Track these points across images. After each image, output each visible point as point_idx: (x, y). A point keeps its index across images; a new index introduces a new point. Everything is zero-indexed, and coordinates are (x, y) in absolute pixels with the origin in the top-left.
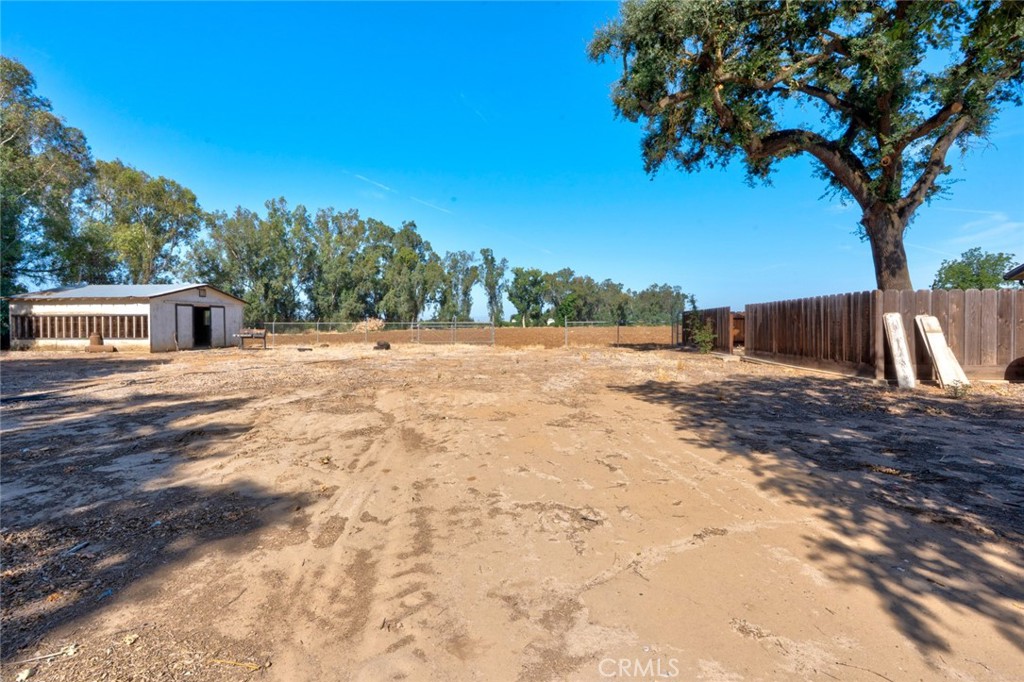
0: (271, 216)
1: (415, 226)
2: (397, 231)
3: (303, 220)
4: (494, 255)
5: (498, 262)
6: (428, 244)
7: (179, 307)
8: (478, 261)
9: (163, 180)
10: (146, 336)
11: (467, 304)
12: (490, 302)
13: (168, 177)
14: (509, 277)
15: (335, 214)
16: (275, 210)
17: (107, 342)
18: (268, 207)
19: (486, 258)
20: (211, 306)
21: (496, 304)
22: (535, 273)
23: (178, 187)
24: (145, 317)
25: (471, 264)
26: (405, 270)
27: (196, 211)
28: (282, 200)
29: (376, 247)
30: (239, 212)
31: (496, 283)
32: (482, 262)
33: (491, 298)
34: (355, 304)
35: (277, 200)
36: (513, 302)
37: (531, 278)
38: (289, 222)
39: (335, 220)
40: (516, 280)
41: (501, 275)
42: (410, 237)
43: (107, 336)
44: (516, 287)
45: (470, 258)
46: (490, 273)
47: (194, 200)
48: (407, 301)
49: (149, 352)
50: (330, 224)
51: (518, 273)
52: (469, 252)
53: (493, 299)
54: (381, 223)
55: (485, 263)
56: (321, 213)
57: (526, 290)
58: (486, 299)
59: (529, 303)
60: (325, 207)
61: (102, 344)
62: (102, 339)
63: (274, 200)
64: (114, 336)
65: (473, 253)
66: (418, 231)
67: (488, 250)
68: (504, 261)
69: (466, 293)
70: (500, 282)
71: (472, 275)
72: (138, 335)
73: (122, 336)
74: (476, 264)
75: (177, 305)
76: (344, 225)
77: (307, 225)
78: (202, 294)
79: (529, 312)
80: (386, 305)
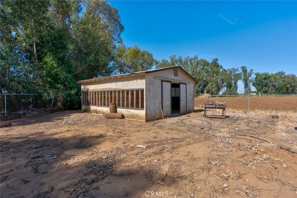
0: (172, 61)
1: (217, 60)
2: (210, 62)
3: (181, 61)
4: (247, 69)
5: (248, 71)
6: (221, 66)
7: (163, 83)
8: (240, 71)
9: (144, 51)
10: (142, 107)
11: (236, 88)
12: (245, 87)
13: (145, 50)
14: (253, 76)
15: (190, 58)
16: (172, 59)
17: (119, 110)
18: (170, 58)
19: (243, 70)
20: (180, 83)
21: (248, 87)
22: (266, 74)
23: (148, 52)
24: (142, 91)
25: (237, 73)
26: (215, 75)
27: (152, 60)
28: (174, 56)
29: (203, 69)
30: (163, 61)
31: (248, 79)
32: (241, 72)
33: (245, 85)
34: (198, 88)
35: (173, 56)
36: (255, 87)
37: (264, 76)
38: (176, 62)
39: (190, 61)
40: (256, 77)
41: (250, 76)
42: (215, 64)
43: (119, 106)
44: (256, 80)
45: (237, 70)
46: (245, 75)
47: (152, 56)
48: (216, 87)
49: (144, 121)
50: (189, 62)
51: (257, 75)
52: (236, 68)
53: (246, 86)
54: (205, 60)
55: (243, 72)
56: (185, 59)
57: (262, 82)
58: (243, 86)
59: (263, 86)
60: (186, 57)
61: (116, 112)
62: (116, 108)
63: (172, 56)
64: (123, 106)
65: (238, 68)
66: (218, 62)
67: (244, 67)
68: (252, 70)
69: (235, 84)
70: (250, 78)
71: (238, 77)
72: (137, 107)
73: (127, 107)
74: (239, 72)
75: (162, 81)
76: (193, 62)
77: (182, 63)
78: (176, 74)
79: (262, 90)
80: (208, 88)
